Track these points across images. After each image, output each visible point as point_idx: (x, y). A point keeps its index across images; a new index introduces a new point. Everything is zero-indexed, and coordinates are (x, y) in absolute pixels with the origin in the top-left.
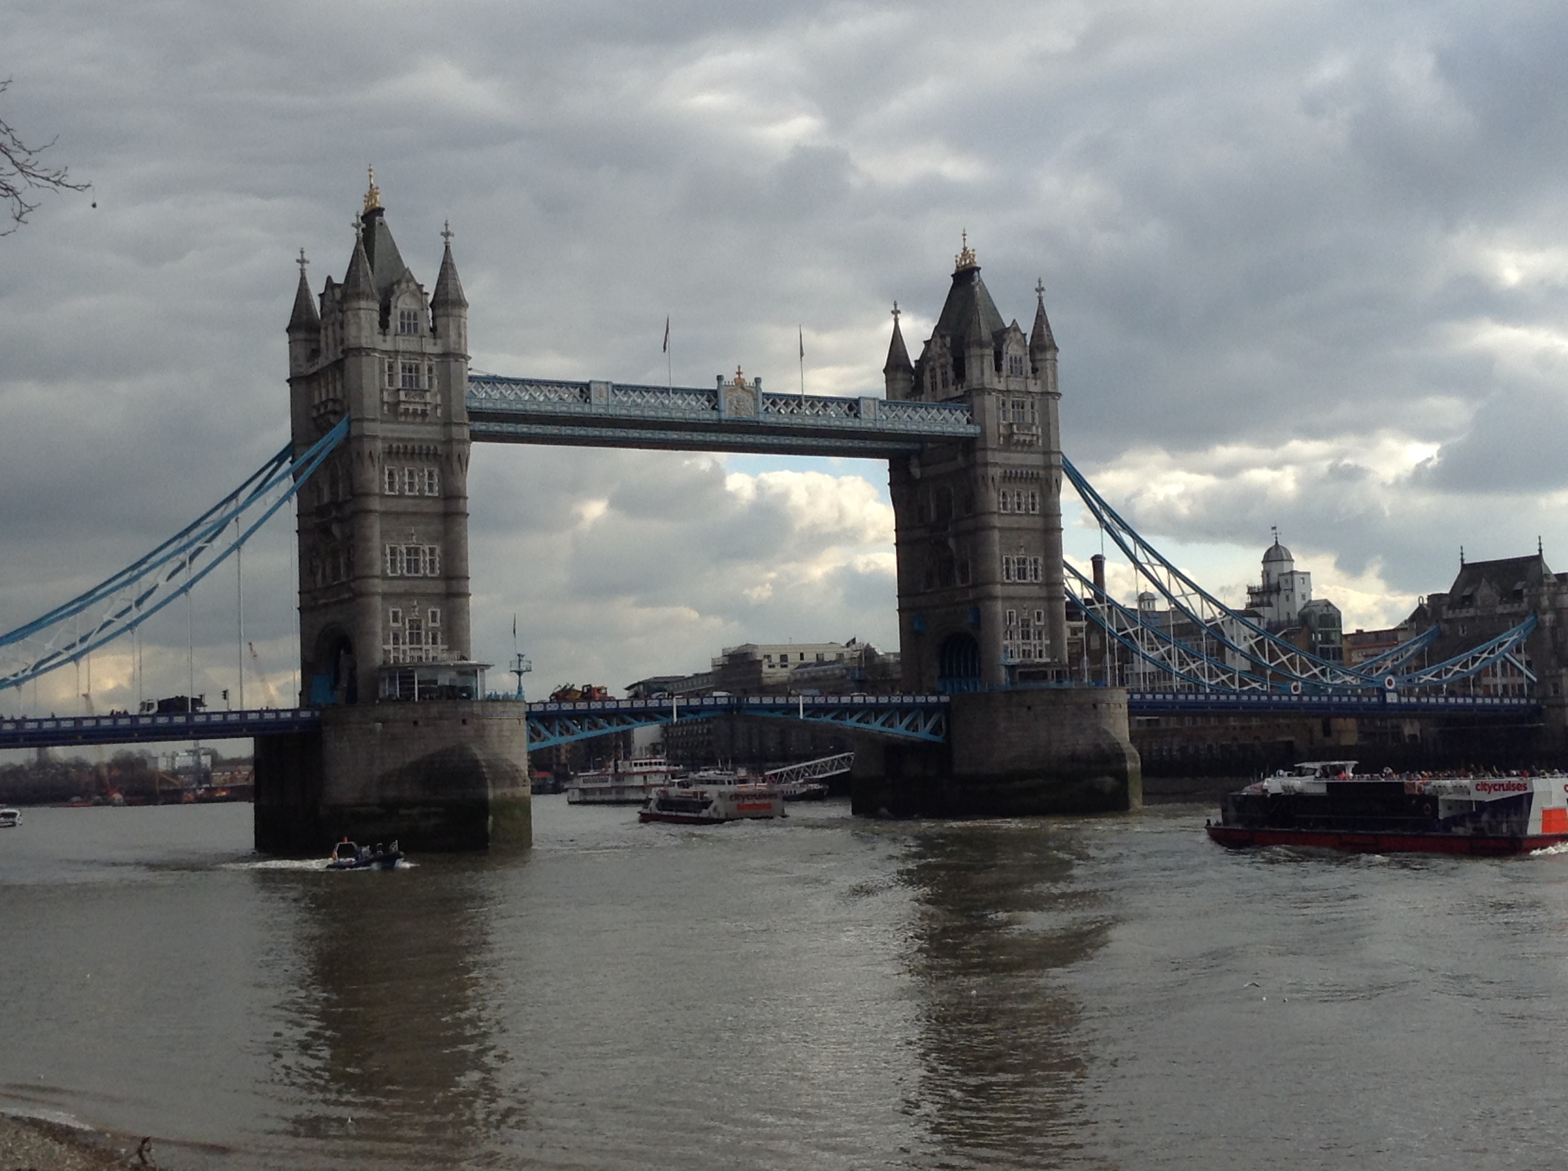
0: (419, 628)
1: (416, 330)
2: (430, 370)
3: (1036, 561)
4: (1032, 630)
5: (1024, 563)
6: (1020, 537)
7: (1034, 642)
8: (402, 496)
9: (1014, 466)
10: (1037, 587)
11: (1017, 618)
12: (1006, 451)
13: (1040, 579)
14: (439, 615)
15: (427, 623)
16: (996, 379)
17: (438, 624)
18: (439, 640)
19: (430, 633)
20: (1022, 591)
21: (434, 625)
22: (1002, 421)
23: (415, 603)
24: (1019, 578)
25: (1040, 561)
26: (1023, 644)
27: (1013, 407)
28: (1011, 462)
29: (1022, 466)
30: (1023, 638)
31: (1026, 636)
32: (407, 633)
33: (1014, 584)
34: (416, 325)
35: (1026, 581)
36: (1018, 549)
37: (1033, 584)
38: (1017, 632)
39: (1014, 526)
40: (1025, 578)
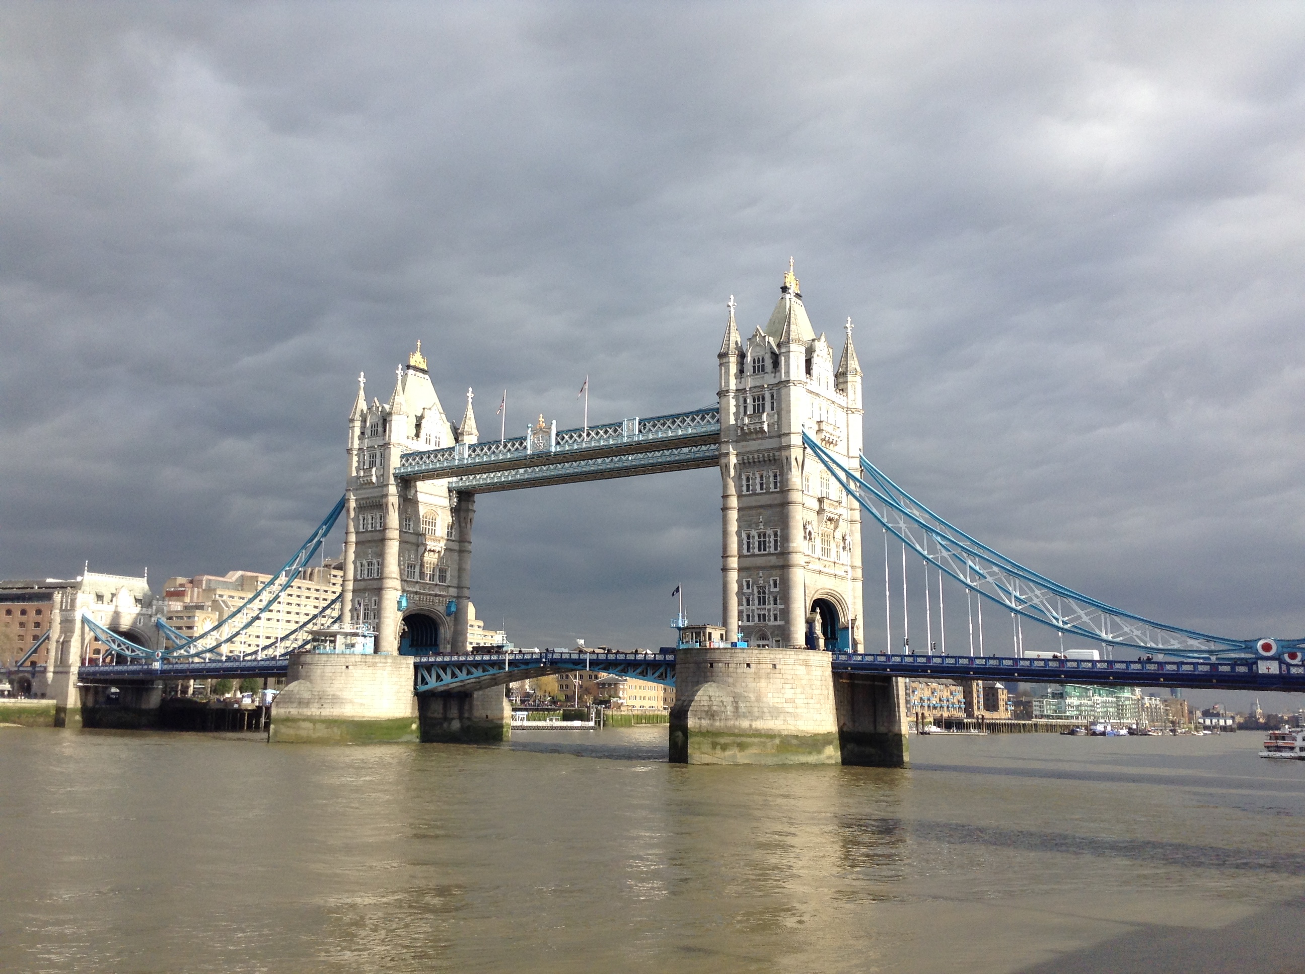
3: (776, 535)
4: (767, 596)
5: (765, 536)
6: (760, 514)
7: (768, 607)
8: (367, 531)
9: (750, 452)
10: (775, 557)
11: (752, 586)
12: (743, 441)
13: (779, 549)
15: (371, 606)
20: (759, 561)
23: (367, 595)
24: (760, 550)
25: (779, 533)
26: (758, 609)
27: (754, 401)
28: (748, 449)
29: (757, 451)
30: (759, 604)
31: (762, 601)
33: (754, 555)
35: (765, 552)
36: (757, 524)
37: (770, 554)
38: (753, 598)
39: (754, 504)
40: (765, 550)
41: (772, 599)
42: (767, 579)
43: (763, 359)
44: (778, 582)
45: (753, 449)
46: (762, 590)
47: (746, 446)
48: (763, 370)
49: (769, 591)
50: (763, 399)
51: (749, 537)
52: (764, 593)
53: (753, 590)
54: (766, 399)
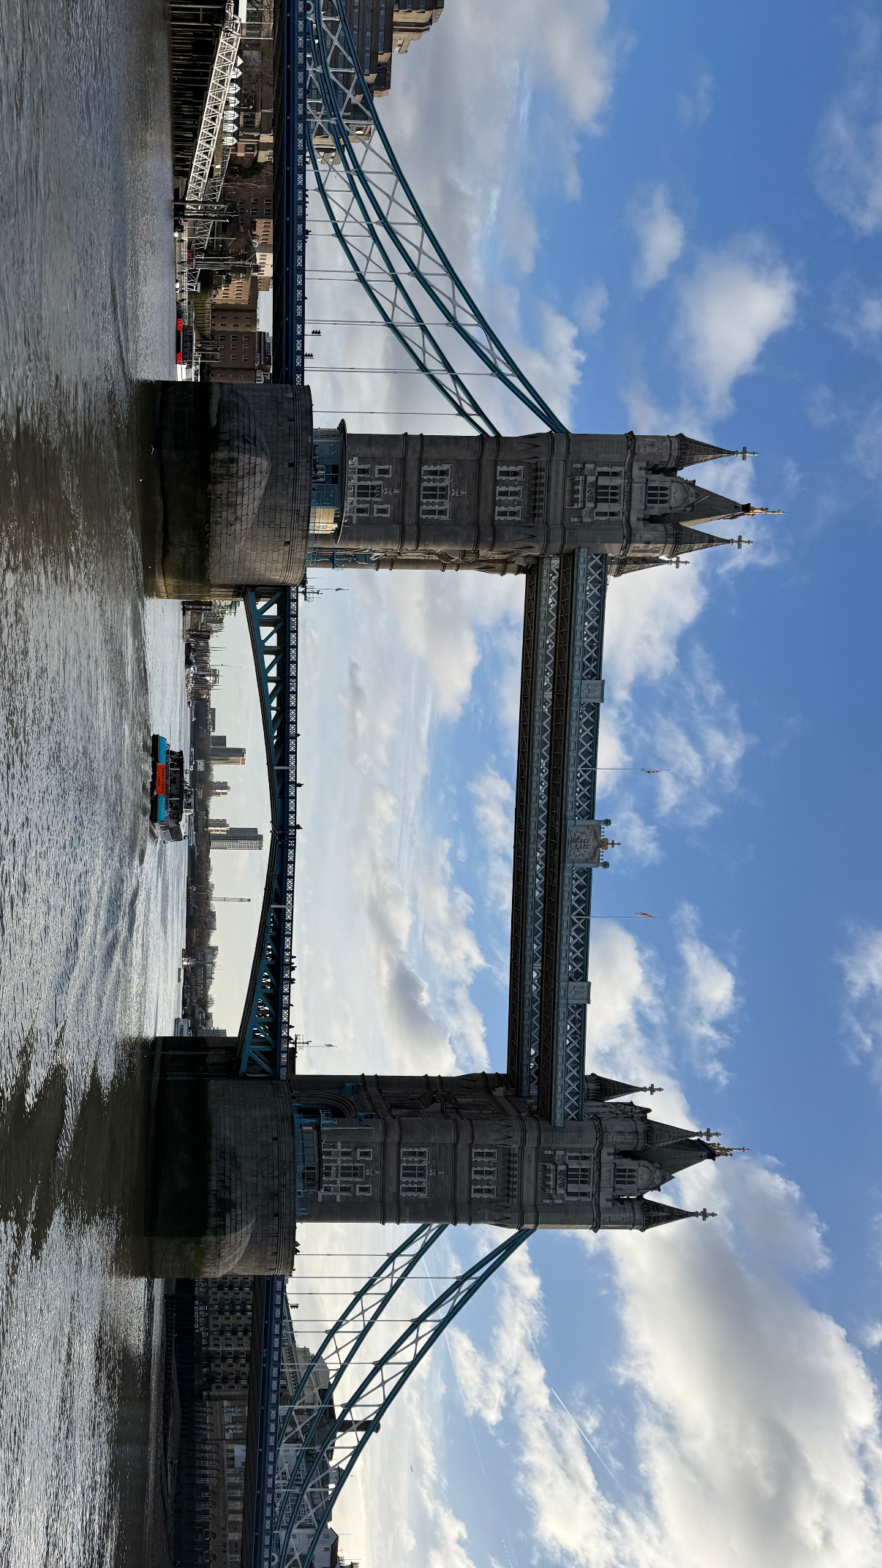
0: (373, 495)
1: (650, 501)
2: (613, 514)
3: (420, 1190)
4: (351, 1179)
5: (421, 1175)
6: (446, 1172)
7: (338, 1181)
8: (496, 483)
9: (522, 1167)
10: (395, 1190)
11: (364, 1162)
12: (537, 1156)
13: (404, 1195)
14: (384, 515)
15: (376, 503)
16: (612, 1150)
17: (375, 515)
18: (361, 515)
19: (367, 505)
20: (392, 1172)
21: (375, 511)
22: (568, 1154)
23: (396, 491)
24: (405, 1168)
25: (422, 1195)
26: (337, 1168)
27: (583, 1170)
28: (526, 1163)
29: (522, 1177)
30: (343, 1168)
31: (346, 1171)
32: (369, 483)
33: (399, 1161)
34: (655, 502)
35: (401, 1175)
36: (434, 1168)
37: (399, 1183)
38: (350, 1161)
39: (459, 1165)
40: (404, 1175)
41: (348, 1186)
42: (370, 1180)
43: (633, 1182)
44: (367, 1194)
45: (525, 1170)
46: (357, 1172)
47: (530, 1160)
48: (618, 1182)
49: (358, 1183)
50: (583, 1182)
51: (421, 1154)
52: (355, 1175)
53: (359, 1162)
54: (582, 1186)
